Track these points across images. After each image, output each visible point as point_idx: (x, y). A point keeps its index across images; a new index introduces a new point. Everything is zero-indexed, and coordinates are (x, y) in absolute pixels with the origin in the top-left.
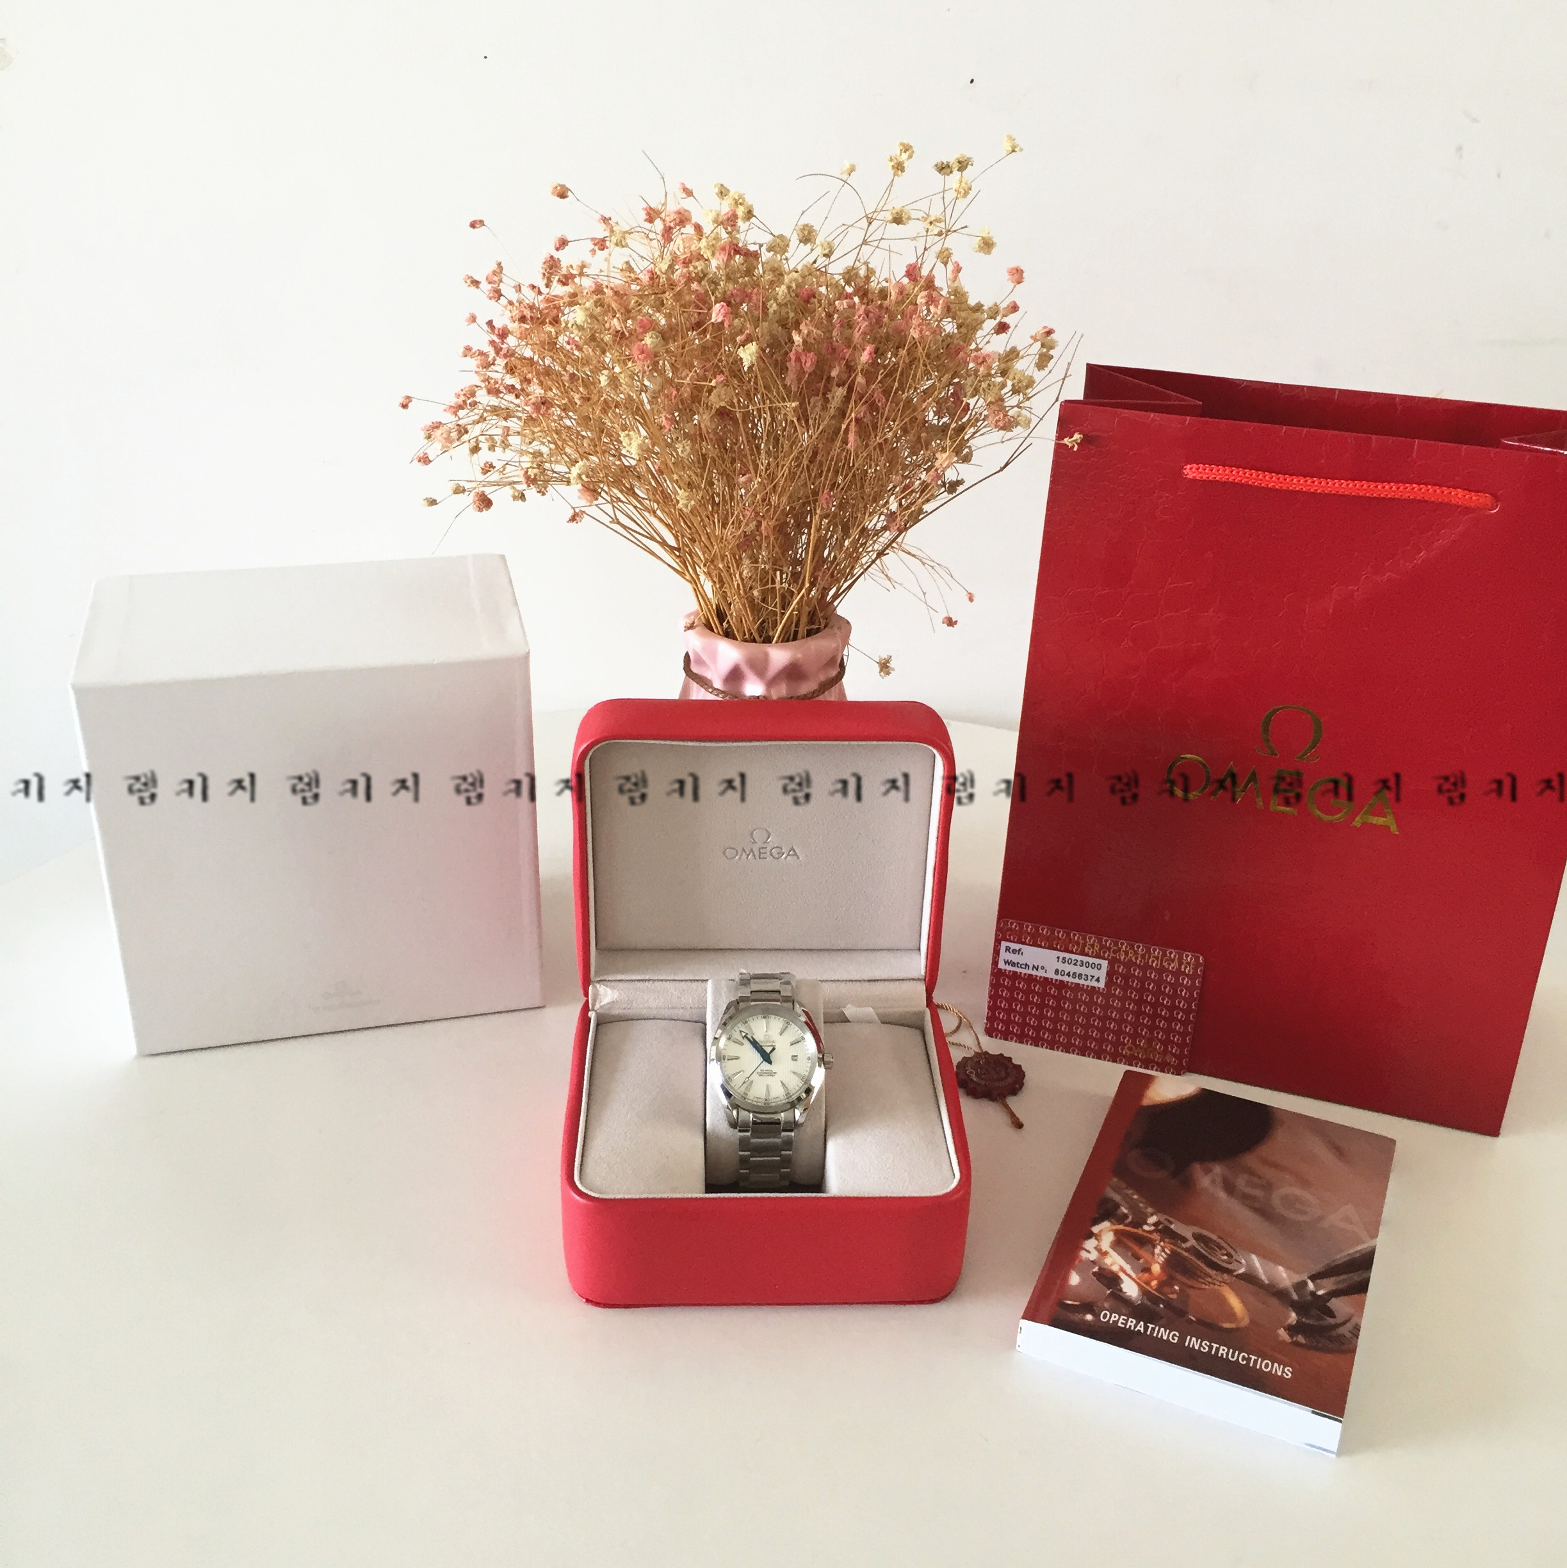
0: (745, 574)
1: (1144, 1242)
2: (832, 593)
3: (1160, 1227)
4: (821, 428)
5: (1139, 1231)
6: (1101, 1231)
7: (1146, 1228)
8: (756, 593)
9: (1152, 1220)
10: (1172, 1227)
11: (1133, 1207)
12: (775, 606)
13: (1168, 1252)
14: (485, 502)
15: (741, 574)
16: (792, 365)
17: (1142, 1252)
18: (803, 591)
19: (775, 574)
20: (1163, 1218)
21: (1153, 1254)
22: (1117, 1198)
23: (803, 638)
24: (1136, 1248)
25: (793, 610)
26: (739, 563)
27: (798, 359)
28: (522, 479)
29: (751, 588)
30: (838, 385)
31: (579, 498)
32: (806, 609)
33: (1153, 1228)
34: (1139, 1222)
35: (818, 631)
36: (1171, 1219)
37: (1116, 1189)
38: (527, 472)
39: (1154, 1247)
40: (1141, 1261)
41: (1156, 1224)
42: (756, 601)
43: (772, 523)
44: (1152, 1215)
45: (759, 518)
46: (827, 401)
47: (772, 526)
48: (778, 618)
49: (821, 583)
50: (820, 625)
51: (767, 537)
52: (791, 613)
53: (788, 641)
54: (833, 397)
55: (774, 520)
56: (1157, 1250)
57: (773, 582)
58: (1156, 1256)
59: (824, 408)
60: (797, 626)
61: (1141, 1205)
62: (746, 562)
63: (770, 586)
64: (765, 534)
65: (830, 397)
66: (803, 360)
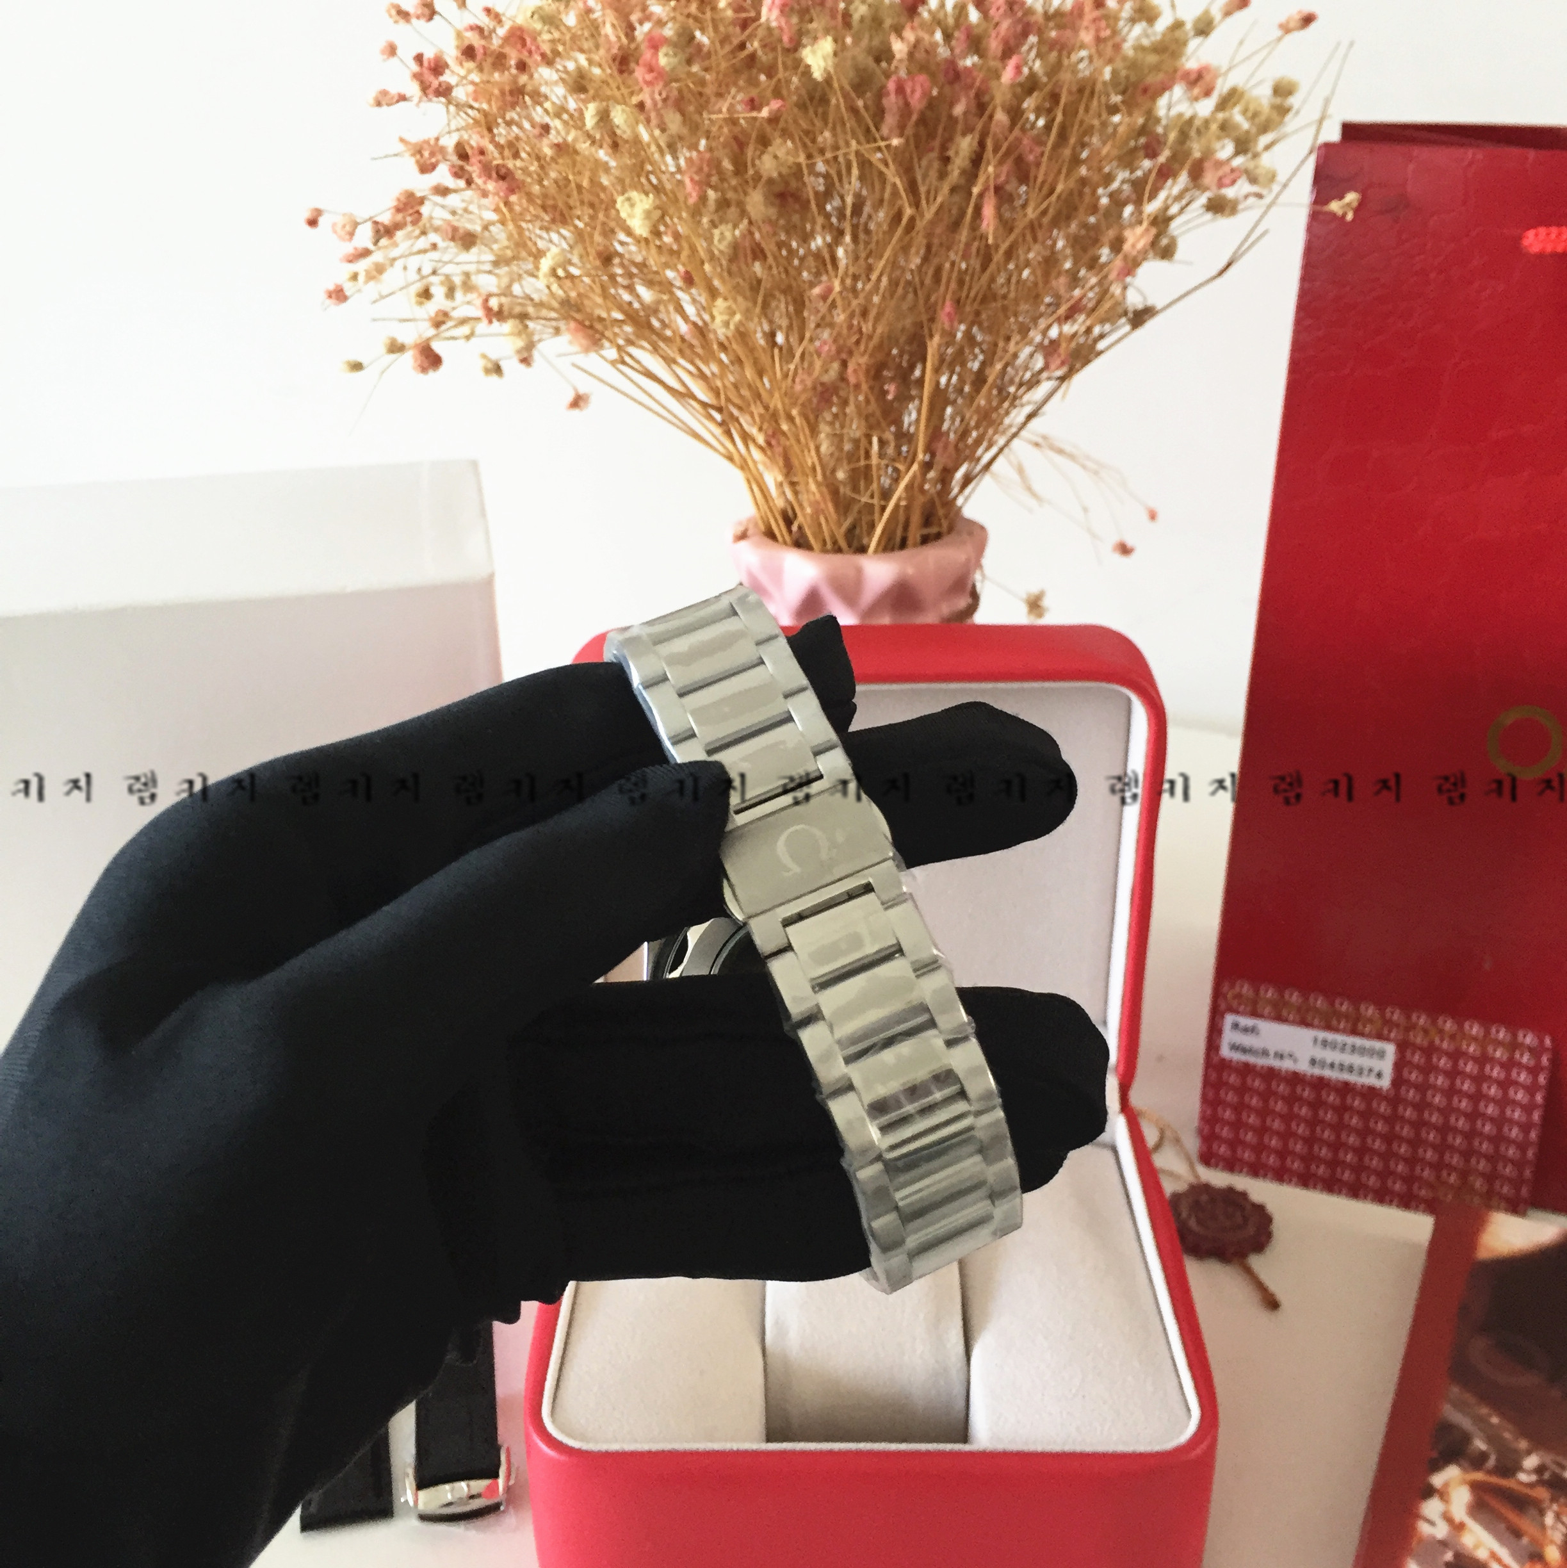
0: (824, 448)
1: (1524, 1504)
2: (959, 474)
3: (1547, 1476)
4: (939, 199)
5: (1512, 1484)
6: (1446, 1485)
7: (1523, 1477)
8: (841, 475)
9: (1531, 1462)
10: (1566, 1475)
11: (1493, 1438)
12: (872, 497)
14: (431, 359)
15: (818, 448)
16: (891, 101)
17: (1524, 1523)
18: (915, 467)
19: (870, 443)
20: (1548, 1459)
21: (1543, 1527)
22: (1466, 1423)
23: (915, 546)
24: (1511, 1516)
25: (899, 499)
26: (814, 431)
27: (900, 90)
28: (479, 313)
29: (834, 471)
30: (964, 134)
31: (571, 342)
32: (920, 500)
33: (1534, 1478)
34: (1509, 1467)
35: (937, 536)
37: (1460, 1406)
38: (486, 301)
39: (1542, 1513)
40: (1525, 1541)
41: (1540, 1470)
42: (842, 490)
43: (864, 360)
44: (1529, 1453)
45: (844, 356)
46: (946, 160)
47: (864, 367)
48: (876, 516)
49: (941, 460)
50: (941, 525)
51: (857, 386)
52: (897, 506)
53: (892, 550)
54: (957, 153)
55: (868, 354)
56: (1549, 1519)
57: (868, 455)
58: (1549, 1532)
59: (943, 175)
60: (906, 526)
61: (1508, 1436)
62: (825, 430)
63: (862, 463)
64: (852, 380)
65: (951, 153)
66: (908, 90)
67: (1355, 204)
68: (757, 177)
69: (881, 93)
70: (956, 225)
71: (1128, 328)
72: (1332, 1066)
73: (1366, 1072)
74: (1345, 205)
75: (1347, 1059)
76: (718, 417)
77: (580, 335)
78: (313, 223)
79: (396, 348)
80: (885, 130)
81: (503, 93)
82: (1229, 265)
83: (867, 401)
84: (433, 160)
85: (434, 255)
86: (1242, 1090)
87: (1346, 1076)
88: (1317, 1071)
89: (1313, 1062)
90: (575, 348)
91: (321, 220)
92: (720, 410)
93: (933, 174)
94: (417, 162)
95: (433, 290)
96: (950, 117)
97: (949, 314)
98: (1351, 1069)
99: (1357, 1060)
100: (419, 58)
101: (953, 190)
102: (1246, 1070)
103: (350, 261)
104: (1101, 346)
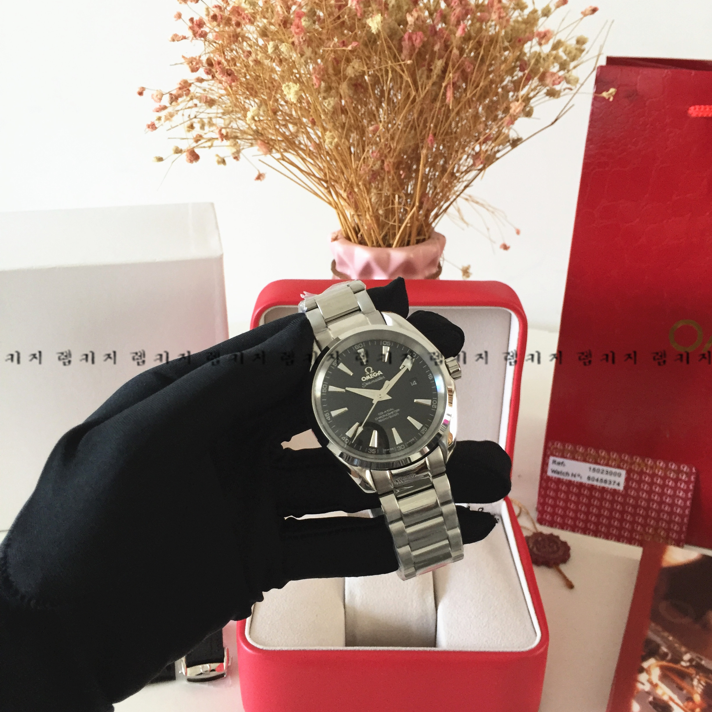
0: (373, 200)
1: (683, 675)
2: (433, 213)
3: (694, 663)
4: (427, 88)
5: (678, 666)
6: (649, 667)
7: (683, 664)
8: (381, 212)
9: (687, 657)
10: (703, 662)
11: (669, 647)
12: (395, 222)
13: (704, 684)
14: (194, 157)
15: (370, 200)
16: (406, 43)
17: (684, 684)
18: (415, 208)
19: (394, 197)
20: (694, 656)
21: (693, 686)
22: (658, 640)
23: (413, 244)
24: (679, 681)
25: (407, 223)
26: (369, 192)
27: (410, 38)
28: (218, 136)
29: (377, 210)
30: (439, 59)
31: (258, 150)
32: (416, 224)
33: (688, 664)
34: (677, 659)
35: (424, 240)
36: (701, 657)
37: (655, 633)
38: (220, 130)
39: (692, 680)
40: (685, 692)
41: (691, 661)
42: (381, 218)
43: (392, 160)
44: (686, 653)
45: (383, 158)
46: (431, 70)
47: (392, 163)
48: (397, 231)
49: (425, 206)
50: (425, 235)
51: (389, 172)
52: (406, 226)
53: (403, 246)
54: (435, 67)
55: (394, 158)
56: (695, 682)
57: (393, 203)
58: (695, 688)
59: (429, 77)
60: (410, 236)
61: (677, 645)
62: (374, 191)
63: (390, 206)
64: (386, 169)
65: (432, 67)
66: (414, 39)
67: (614, 94)
68: (345, 77)
69: (401, 39)
70: (434, 100)
71: (510, 148)
72: (597, 480)
73: (612, 483)
74: (609, 94)
75: (605, 477)
76: (325, 185)
77: (263, 146)
78: (141, 94)
79: (178, 151)
80: (403, 57)
81: (230, 37)
82: (556, 120)
83: (393, 179)
84: (197, 66)
85: (195, 110)
86: (557, 491)
87: (603, 485)
88: (590, 482)
89: (589, 478)
90: (261, 153)
91: (144, 92)
92: (326, 182)
93: (424, 76)
94: (190, 67)
95: (195, 125)
96: (432, 51)
97: (431, 140)
98: (606, 481)
99: (608, 477)
100: (192, 20)
101: (434, 84)
102: (559, 481)
103: (158, 111)
104: (498, 155)
